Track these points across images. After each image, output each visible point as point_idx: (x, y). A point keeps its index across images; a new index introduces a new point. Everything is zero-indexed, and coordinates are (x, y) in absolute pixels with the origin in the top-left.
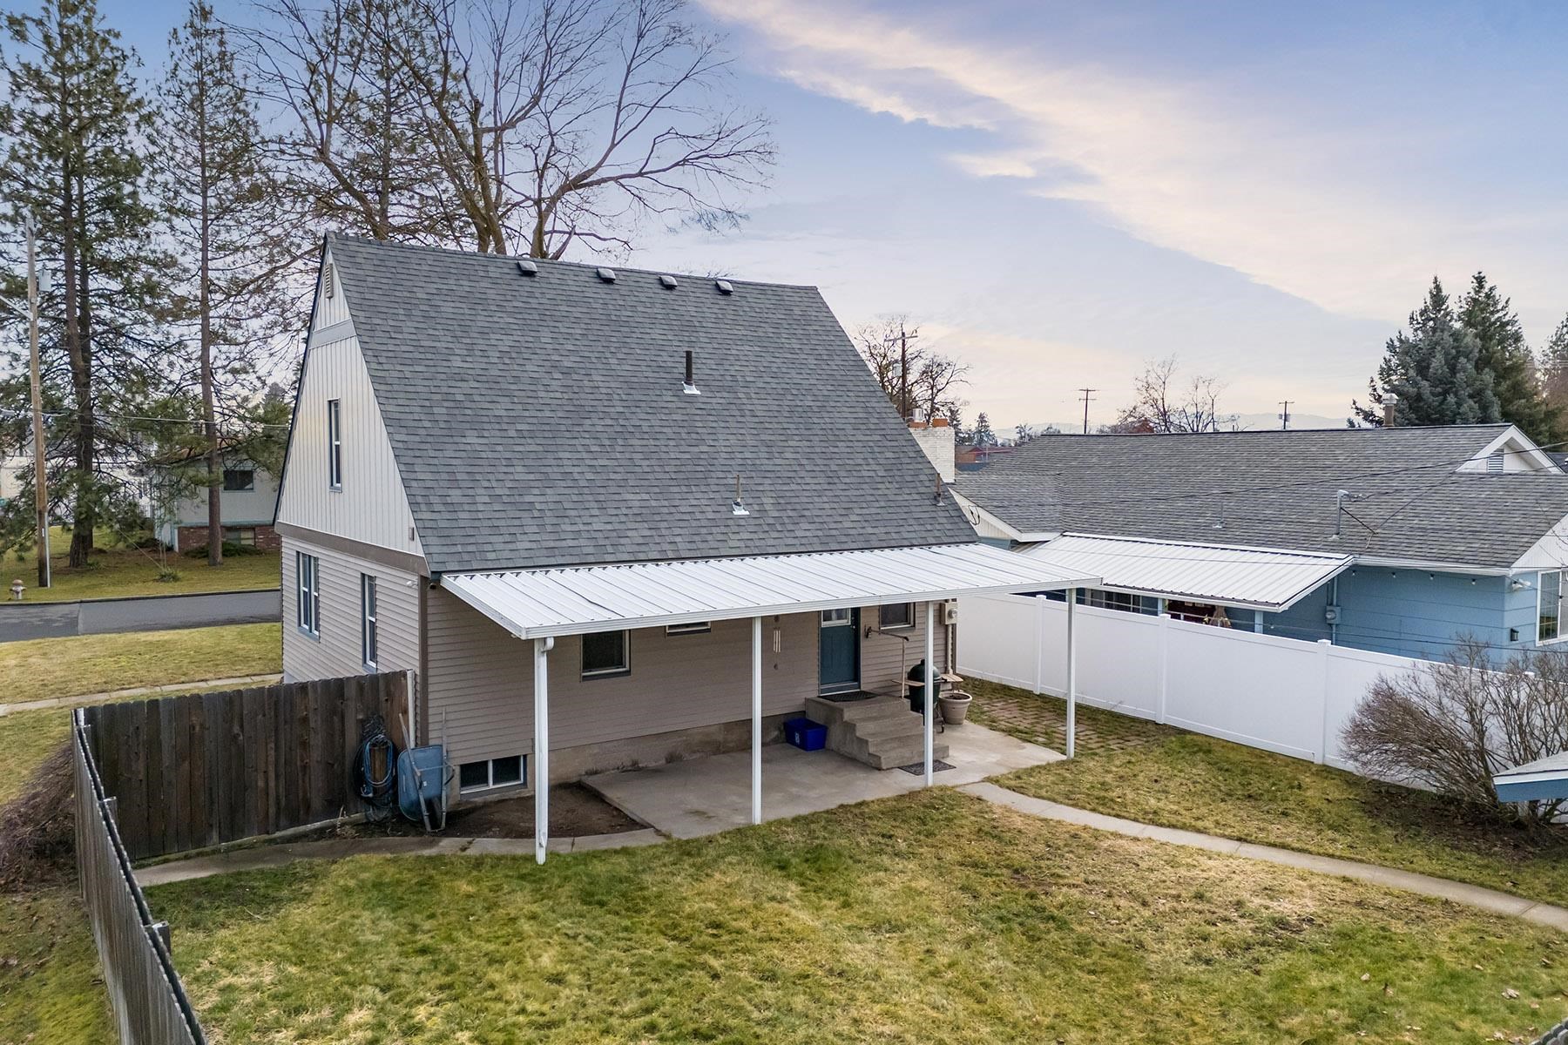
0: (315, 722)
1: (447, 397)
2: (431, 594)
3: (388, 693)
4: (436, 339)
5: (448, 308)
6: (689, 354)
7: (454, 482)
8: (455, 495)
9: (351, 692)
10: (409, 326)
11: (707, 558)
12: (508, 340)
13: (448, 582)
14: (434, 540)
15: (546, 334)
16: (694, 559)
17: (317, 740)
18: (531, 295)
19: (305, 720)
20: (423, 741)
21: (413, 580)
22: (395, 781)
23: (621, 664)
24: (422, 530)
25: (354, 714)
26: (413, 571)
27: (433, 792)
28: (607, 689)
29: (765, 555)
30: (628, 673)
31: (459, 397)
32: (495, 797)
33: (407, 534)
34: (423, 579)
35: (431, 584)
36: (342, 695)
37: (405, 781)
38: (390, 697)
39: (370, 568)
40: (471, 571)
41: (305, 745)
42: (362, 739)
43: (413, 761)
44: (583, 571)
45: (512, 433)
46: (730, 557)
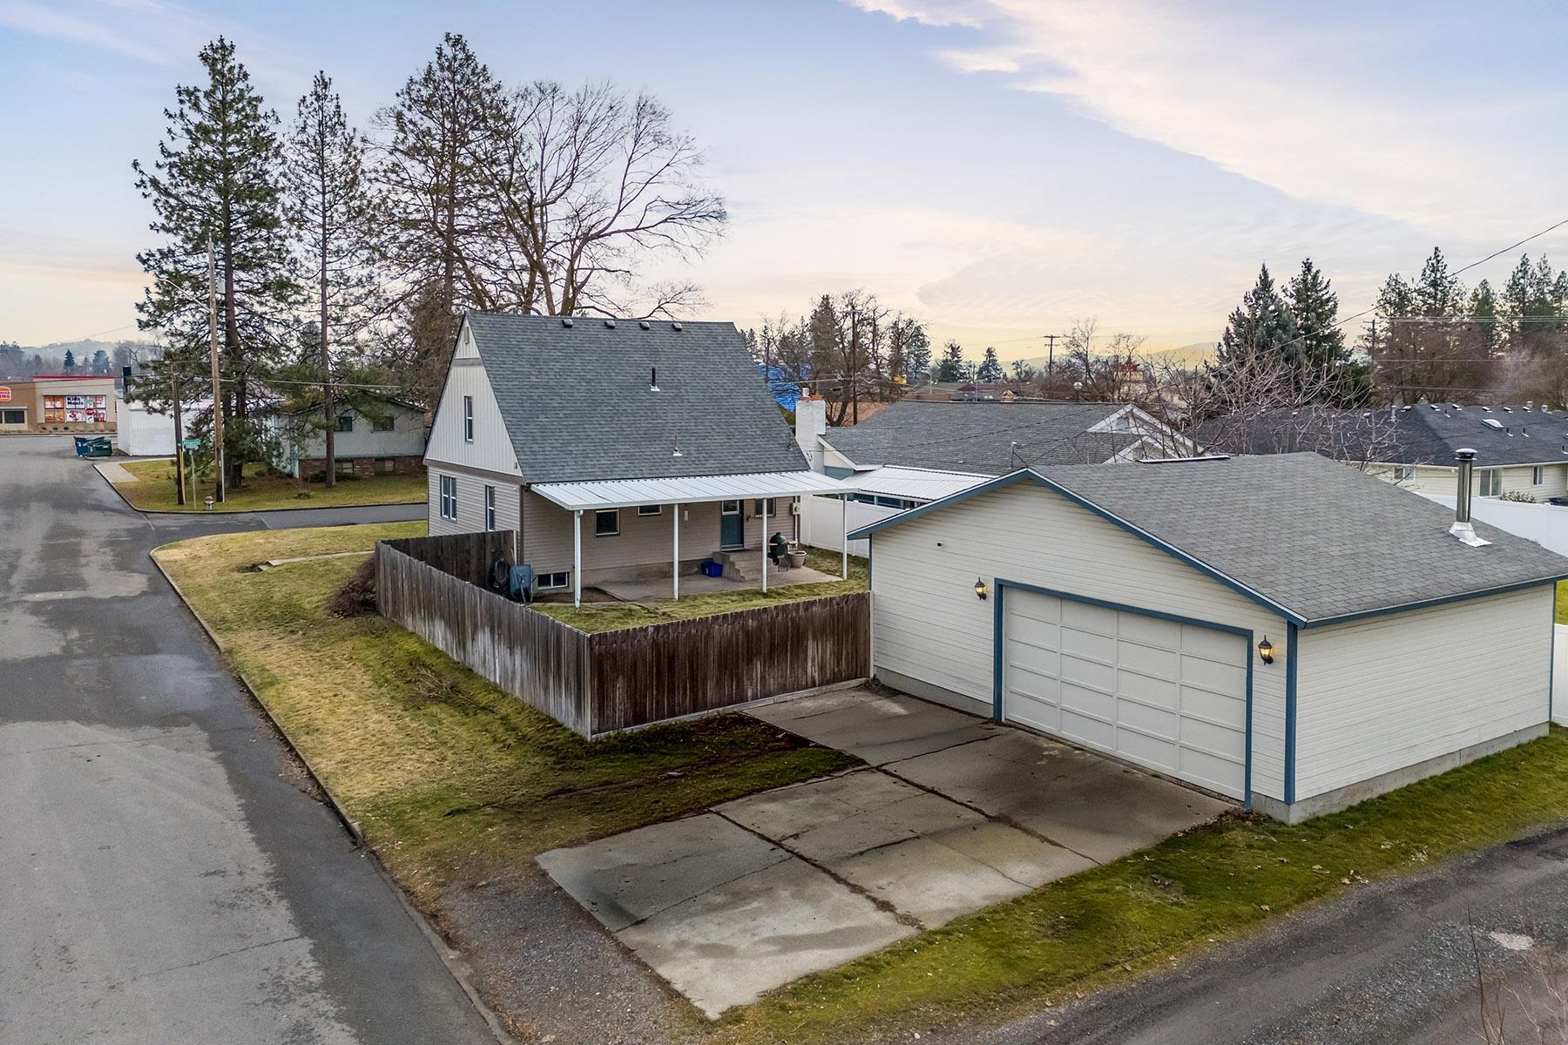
0: (473, 552)
1: (530, 398)
2: (525, 494)
3: (505, 541)
4: (523, 366)
5: (527, 349)
6: (654, 370)
7: (534, 441)
8: (536, 447)
9: (489, 538)
10: (509, 360)
11: (658, 478)
12: (558, 366)
13: (534, 488)
14: (527, 469)
15: (578, 362)
16: (652, 478)
17: (474, 561)
18: (570, 338)
19: (468, 551)
20: (521, 562)
21: (517, 487)
22: (509, 580)
23: (615, 530)
24: (521, 463)
25: (490, 550)
26: (516, 483)
27: (527, 585)
28: (608, 541)
29: (689, 476)
30: (618, 535)
31: (536, 398)
32: (554, 592)
33: (513, 465)
34: (522, 486)
35: (526, 489)
36: (484, 540)
37: (514, 580)
38: (505, 542)
39: (491, 482)
40: (544, 483)
41: (468, 562)
42: (494, 561)
43: (516, 570)
44: (596, 483)
45: (561, 415)
46: (670, 477)
